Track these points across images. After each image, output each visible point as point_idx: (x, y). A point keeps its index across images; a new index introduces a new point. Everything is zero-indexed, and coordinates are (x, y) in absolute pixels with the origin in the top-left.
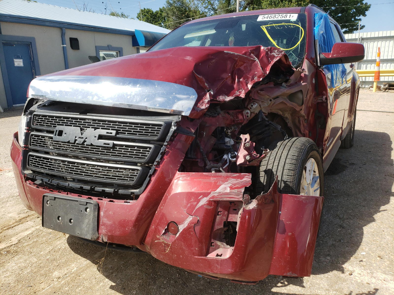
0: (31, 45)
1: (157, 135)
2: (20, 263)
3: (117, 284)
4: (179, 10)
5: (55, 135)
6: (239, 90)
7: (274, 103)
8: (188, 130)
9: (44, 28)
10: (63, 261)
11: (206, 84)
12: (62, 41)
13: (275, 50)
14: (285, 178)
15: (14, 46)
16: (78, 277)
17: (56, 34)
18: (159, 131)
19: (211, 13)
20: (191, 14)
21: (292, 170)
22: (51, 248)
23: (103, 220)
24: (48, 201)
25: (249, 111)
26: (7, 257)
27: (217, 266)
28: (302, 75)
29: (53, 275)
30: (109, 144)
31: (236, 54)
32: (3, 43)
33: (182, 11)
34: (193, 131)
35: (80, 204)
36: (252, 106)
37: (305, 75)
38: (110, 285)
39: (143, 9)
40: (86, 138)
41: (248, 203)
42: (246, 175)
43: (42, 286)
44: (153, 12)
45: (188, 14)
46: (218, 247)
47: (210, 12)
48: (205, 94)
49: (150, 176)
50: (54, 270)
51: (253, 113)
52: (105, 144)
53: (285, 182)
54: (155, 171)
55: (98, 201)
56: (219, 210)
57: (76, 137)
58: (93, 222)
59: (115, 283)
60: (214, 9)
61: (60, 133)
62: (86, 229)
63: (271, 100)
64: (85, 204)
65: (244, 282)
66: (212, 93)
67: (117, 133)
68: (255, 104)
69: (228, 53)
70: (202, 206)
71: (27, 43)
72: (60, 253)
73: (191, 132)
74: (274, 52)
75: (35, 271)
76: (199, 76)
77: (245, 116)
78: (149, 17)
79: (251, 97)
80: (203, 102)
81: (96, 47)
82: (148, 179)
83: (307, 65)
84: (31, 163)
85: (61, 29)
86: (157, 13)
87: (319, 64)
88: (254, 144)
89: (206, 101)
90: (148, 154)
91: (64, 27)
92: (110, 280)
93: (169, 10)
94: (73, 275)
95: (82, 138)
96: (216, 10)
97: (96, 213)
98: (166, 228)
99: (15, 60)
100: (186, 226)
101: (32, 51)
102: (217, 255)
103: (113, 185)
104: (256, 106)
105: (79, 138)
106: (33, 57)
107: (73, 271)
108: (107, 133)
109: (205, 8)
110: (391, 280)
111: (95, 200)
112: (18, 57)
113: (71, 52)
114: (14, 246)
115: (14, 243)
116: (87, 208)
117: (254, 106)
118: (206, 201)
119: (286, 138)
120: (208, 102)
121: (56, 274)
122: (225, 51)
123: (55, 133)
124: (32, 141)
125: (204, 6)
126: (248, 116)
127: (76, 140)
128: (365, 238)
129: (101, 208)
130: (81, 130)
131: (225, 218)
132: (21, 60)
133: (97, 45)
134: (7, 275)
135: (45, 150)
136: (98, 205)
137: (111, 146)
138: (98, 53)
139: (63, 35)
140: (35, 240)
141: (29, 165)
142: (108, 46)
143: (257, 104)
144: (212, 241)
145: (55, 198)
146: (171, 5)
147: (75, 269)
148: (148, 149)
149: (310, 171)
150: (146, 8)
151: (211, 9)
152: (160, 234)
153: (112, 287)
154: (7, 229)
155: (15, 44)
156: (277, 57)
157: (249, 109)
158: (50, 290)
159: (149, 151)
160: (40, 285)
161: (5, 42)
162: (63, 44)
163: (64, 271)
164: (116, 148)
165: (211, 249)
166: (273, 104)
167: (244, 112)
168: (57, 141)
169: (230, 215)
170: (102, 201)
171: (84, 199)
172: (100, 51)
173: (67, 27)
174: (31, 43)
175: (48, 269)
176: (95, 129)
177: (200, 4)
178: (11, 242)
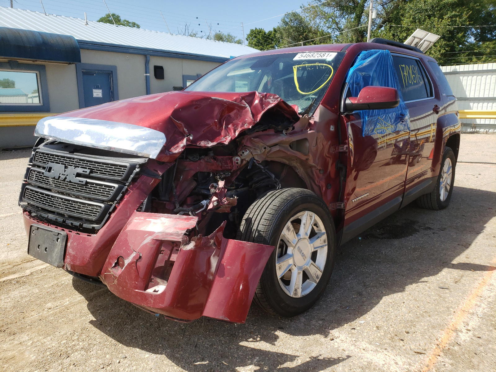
0: (112, 75)
1: (122, 176)
2: (24, 292)
3: (97, 320)
4: (297, 30)
5: (46, 171)
6: (226, 136)
7: (270, 151)
8: (156, 172)
9: (128, 56)
10: (60, 295)
11: (185, 129)
12: (146, 69)
13: (271, 96)
14: (261, 228)
15: (95, 75)
16: (66, 310)
17: (139, 61)
18: (124, 172)
19: (336, 33)
20: (311, 35)
21: (268, 220)
22: (56, 282)
23: (70, 250)
24: (34, 231)
25: (239, 158)
26: (14, 286)
27: (151, 300)
28: (312, 122)
29: (46, 306)
30: (82, 182)
31: (225, 100)
32: (83, 72)
33: (299, 32)
34: (161, 174)
35: (54, 235)
36: (243, 153)
37: (315, 122)
38: (91, 320)
39: (254, 29)
40: (67, 175)
41: (187, 243)
42: (193, 218)
43: (33, 313)
44: (265, 34)
45: (306, 35)
46: (157, 284)
47: (334, 33)
48: (183, 139)
49: (110, 214)
50: (49, 301)
51: (245, 159)
52: (80, 181)
53: (259, 231)
54: (115, 208)
55: (68, 232)
56: (161, 249)
57: (60, 174)
58: (61, 252)
59: (95, 318)
60: (339, 29)
61: (50, 170)
62: (55, 257)
63: (265, 148)
64: (57, 234)
65: (176, 319)
66: (191, 138)
67: (91, 172)
68: (247, 151)
69: (215, 100)
70: (146, 245)
71: (109, 72)
72: (61, 287)
73: (159, 175)
74: (270, 99)
75: (32, 300)
76: (177, 121)
77: (235, 162)
78: (261, 38)
79: (243, 143)
80: (178, 147)
81: (183, 76)
82: (108, 215)
83: (320, 111)
84: (26, 195)
85: (145, 56)
86: (270, 33)
87: (342, 111)
88: (226, 190)
89: (182, 145)
90: (112, 193)
91: (148, 54)
92: (93, 316)
93: (284, 30)
94: (63, 308)
95: (65, 175)
96: (342, 31)
97: (64, 243)
98: (116, 261)
99: (94, 91)
100: (130, 261)
101: (113, 80)
102: (155, 291)
103: (82, 220)
104: (247, 153)
105: (63, 174)
106: (113, 88)
107: (65, 304)
108: (84, 171)
109: (328, 28)
110: (371, 351)
111: (66, 231)
112: (97, 88)
113: (154, 82)
114: (25, 277)
115: (26, 275)
116: (58, 239)
117: (246, 153)
118: (150, 239)
119: (279, 188)
120: (184, 146)
121: (49, 305)
122: (212, 97)
123: (46, 169)
124: (30, 176)
125: (327, 25)
126: (237, 163)
127: (59, 177)
128: (377, 307)
129: (69, 239)
130: (66, 167)
131: (167, 257)
132: (101, 91)
133: (184, 74)
134: (7, 301)
135: (48, 187)
136: (67, 236)
137: (84, 183)
138: (184, 83)
139: (147, 63)
140: (45, 274)
141: (24, 198)
142: (197, 75)
143: (248, 151)
144: (152, 277)
145: (38, 228)
146: (286, 24)
147: (68, 303)
148: (112, 189)
149: (304, 224)
150: (258, 28)
151: (336, 29)
152: (111, 266)
153: (91, 322)
154: (27, 262)
155: (95, 73)
156: (272, 104)
157: (239, 156)
158: (37, 318)
159: (113, 190)
160: (32, 312)
161: (85, 71)
162: (146, 73)
163: (58, 303)
164: (88, 186)
165: (150, 285)
166: (268, 152)
167: (233, 159)
168: (47, 177)
169: (173, 255)
170: (70, 233)
171: (58, 230)
172: (187, 80)
173: (151, 53)
174: (112, 72)
175: (44, 300)
176: (76, 167)
177: (322, 23)
178: (24, 273)
